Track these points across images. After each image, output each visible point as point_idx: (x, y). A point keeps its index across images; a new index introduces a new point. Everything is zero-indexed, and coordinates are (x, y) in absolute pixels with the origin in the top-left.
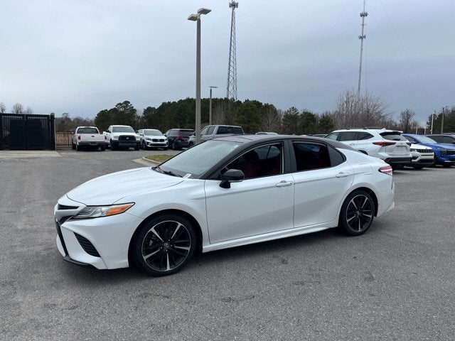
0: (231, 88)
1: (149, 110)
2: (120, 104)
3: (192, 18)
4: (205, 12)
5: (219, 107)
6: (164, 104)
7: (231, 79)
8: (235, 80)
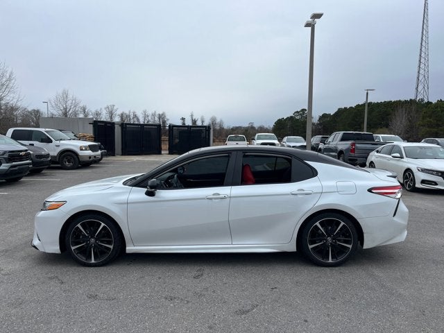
0: (420, 88)
1: (325, 116)
2: (297, 112)
3: (307, 25)
4: (318, 16)
5: (400, 111)
6: (340, 110)
7: (421, 77)
8: (426, 78)
